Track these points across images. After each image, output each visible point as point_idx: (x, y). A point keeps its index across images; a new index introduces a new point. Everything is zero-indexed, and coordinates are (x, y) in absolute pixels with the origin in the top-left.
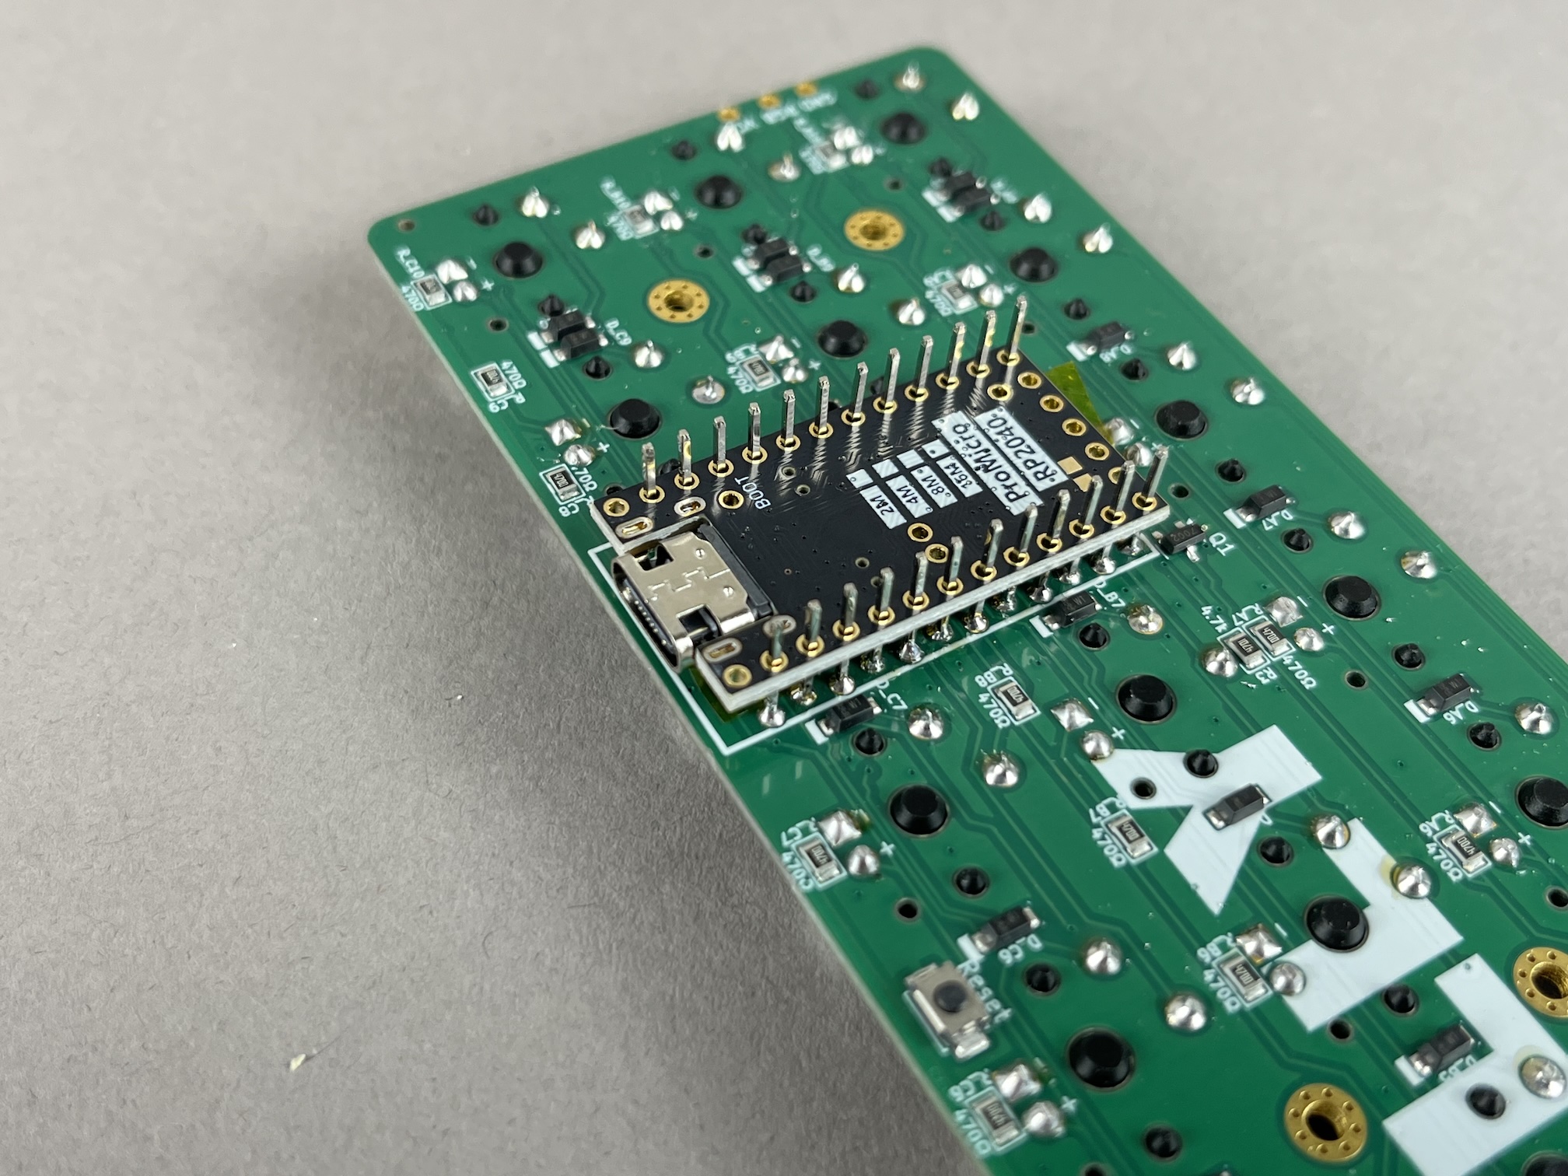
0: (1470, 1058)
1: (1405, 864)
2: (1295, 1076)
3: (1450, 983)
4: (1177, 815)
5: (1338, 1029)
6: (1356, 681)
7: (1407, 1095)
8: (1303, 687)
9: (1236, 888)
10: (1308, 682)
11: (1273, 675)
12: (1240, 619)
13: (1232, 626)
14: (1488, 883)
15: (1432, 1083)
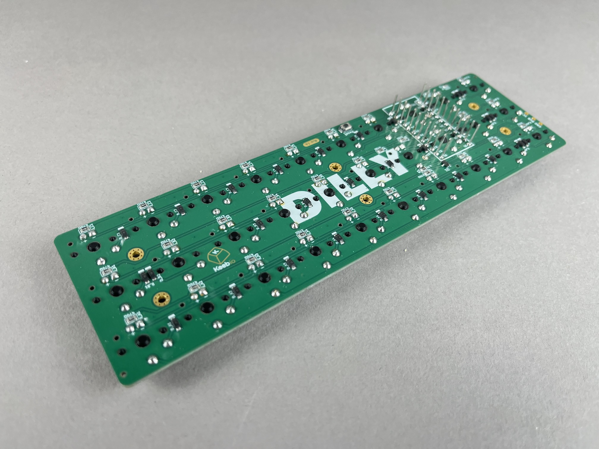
0: (350, 186)
1: (385, 184)
2: (343, 164)
3: (363, 185)
4: (386, 157)
5: (352, 171)
6: (422, 184)
7: (342, 177)
8: (418, 176)
9: (374, 162)
10: (420, 177)
11: (419, 173)
12: (430, 170)
13: (429, 169)
14: (383, 194)
15: (345, 181)
